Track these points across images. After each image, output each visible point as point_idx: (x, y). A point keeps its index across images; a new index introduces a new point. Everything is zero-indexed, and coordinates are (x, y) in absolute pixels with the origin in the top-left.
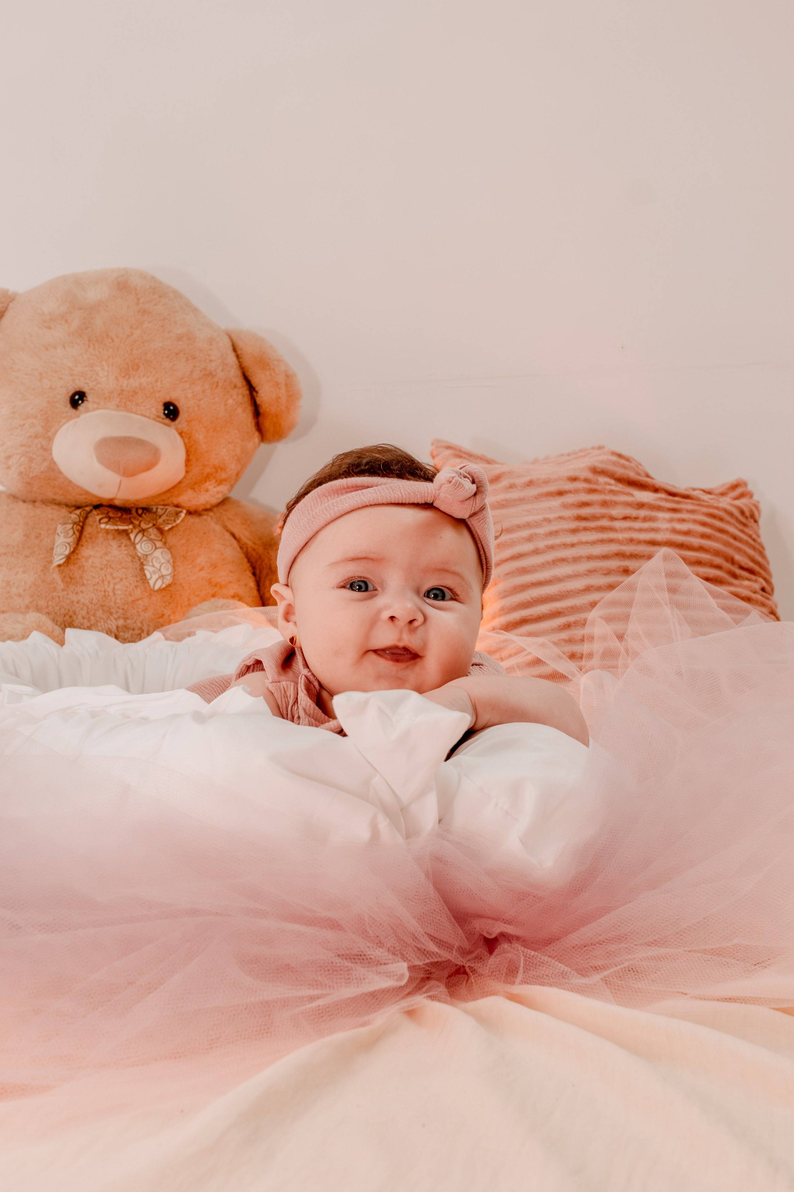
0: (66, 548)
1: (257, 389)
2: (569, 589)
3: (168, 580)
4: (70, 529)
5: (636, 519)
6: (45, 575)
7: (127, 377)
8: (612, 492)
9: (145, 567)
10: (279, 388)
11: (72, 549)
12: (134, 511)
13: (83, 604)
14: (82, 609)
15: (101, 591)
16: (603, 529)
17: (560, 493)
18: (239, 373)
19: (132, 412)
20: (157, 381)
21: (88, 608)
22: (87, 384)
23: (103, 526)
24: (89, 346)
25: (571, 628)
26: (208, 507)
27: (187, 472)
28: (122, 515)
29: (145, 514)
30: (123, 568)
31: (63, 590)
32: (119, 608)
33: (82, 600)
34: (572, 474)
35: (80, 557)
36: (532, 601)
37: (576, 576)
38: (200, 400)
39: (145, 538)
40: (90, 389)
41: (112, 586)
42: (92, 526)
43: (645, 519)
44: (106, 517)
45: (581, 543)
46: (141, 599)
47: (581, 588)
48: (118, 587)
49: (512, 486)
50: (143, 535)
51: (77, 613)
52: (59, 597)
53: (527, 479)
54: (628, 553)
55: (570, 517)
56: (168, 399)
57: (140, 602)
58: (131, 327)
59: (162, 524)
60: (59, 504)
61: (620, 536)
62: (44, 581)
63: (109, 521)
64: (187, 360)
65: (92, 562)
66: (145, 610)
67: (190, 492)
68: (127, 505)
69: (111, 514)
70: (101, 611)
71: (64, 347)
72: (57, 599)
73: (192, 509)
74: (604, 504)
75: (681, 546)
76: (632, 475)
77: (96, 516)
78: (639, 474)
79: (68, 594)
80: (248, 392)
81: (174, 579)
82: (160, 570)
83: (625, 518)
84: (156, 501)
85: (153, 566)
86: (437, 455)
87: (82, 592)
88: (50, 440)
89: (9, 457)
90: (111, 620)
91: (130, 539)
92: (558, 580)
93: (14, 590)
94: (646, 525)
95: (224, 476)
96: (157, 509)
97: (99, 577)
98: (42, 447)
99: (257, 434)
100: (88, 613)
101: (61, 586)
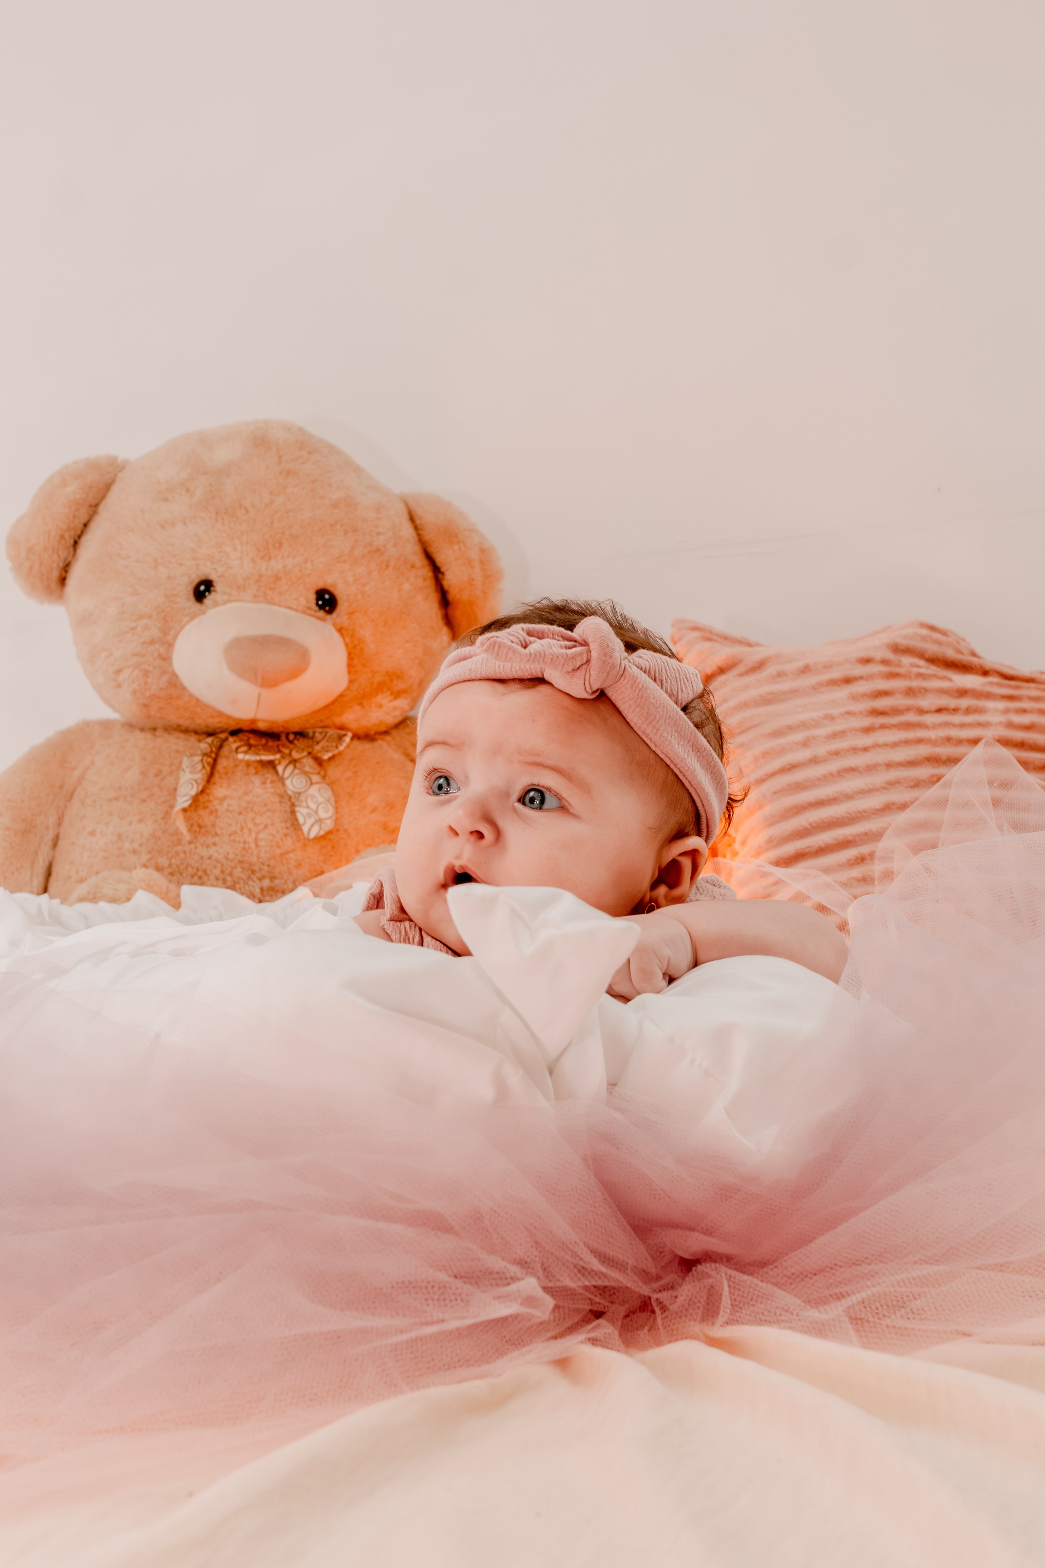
0: (192, 785)
1: (443, 570)
2: (861, 810)
3: (328, 825)
4: (197, 763)
5: (956, 710)
6: (166, 823)
7: (267, 558)
8: (920, 676)
9: (297, 809)
10: (472, 567)
11: (200, 788)
12: (283, 737)
13: (216, 860)
14: (215, 867)
15: (239, 842)
16: (908, 726)
17: (848, 681)
18: (418, 549)
19: (274, 604)
20: (306, 562)
21: (222, 865)
22: (215, 569)
23: (240, 756)
24: (217, 520)
25: (865, 862)
26: (383, 729)
27: (351, 682)
28: (267, 742)
29: (298, 740)
30: (269, 810)
31: (190, 843)
32: (263, 864)
33: (215, 856)
34: (863, 654)
35: (211, 798)
36: (809, 827)
37: (870, 791)
38: (364, 585)
39: (297, 771)
40: (219, 577)
41: (254, 835)
42: (227, 757)
43: (968, 711)
44: (245, 745)
45: (877, 746)
46: (293, 851)
47: (878, 807)
48: (262, 836)
49: (780, 675)
50: (295, 767)
51: (209, 872)
52: (185, 852)
53: (800, 664)
54: (944, 757)
55: (861, 712)
56: (321, 585)
57: (291, 855)
58: (271, 494)
59: (320, 752)
60: (186, 731)
61: (932, 734)
62: (164, 832)
63: (250, 749)
64: (346, 532)
65: (229, 805)
66: (299, 866)
67: (357, 708)
68: (276, 730)
69: (252, 742)
70: (239, 869)
71: (185, 524)
72: (182, 855)
73: (361, 732)
74: (910, 692)
75: (1021, 745)
76: (950, 654)
77: (233, 743)
78: (960, 652)
79: (196, 848)
80: (430, 574)
81: (336, 824)
82: (316, 812)
83: (939, 710)
84: (312, 721)
85: (308, 807)
86: (680, 639)
87: (215, 844)
88: (170, 646)
89: (119, 671)
90: (253, 881)
91: (277, 772)
92: (848, 797)
93: (127, 845)
94: (970, 719)
95: (400, 685)
96: (314, 732)
97: (237, 823)
98: (160, 656)
99: (445, 630)
100: (222, 872)
101: (187, 837)
